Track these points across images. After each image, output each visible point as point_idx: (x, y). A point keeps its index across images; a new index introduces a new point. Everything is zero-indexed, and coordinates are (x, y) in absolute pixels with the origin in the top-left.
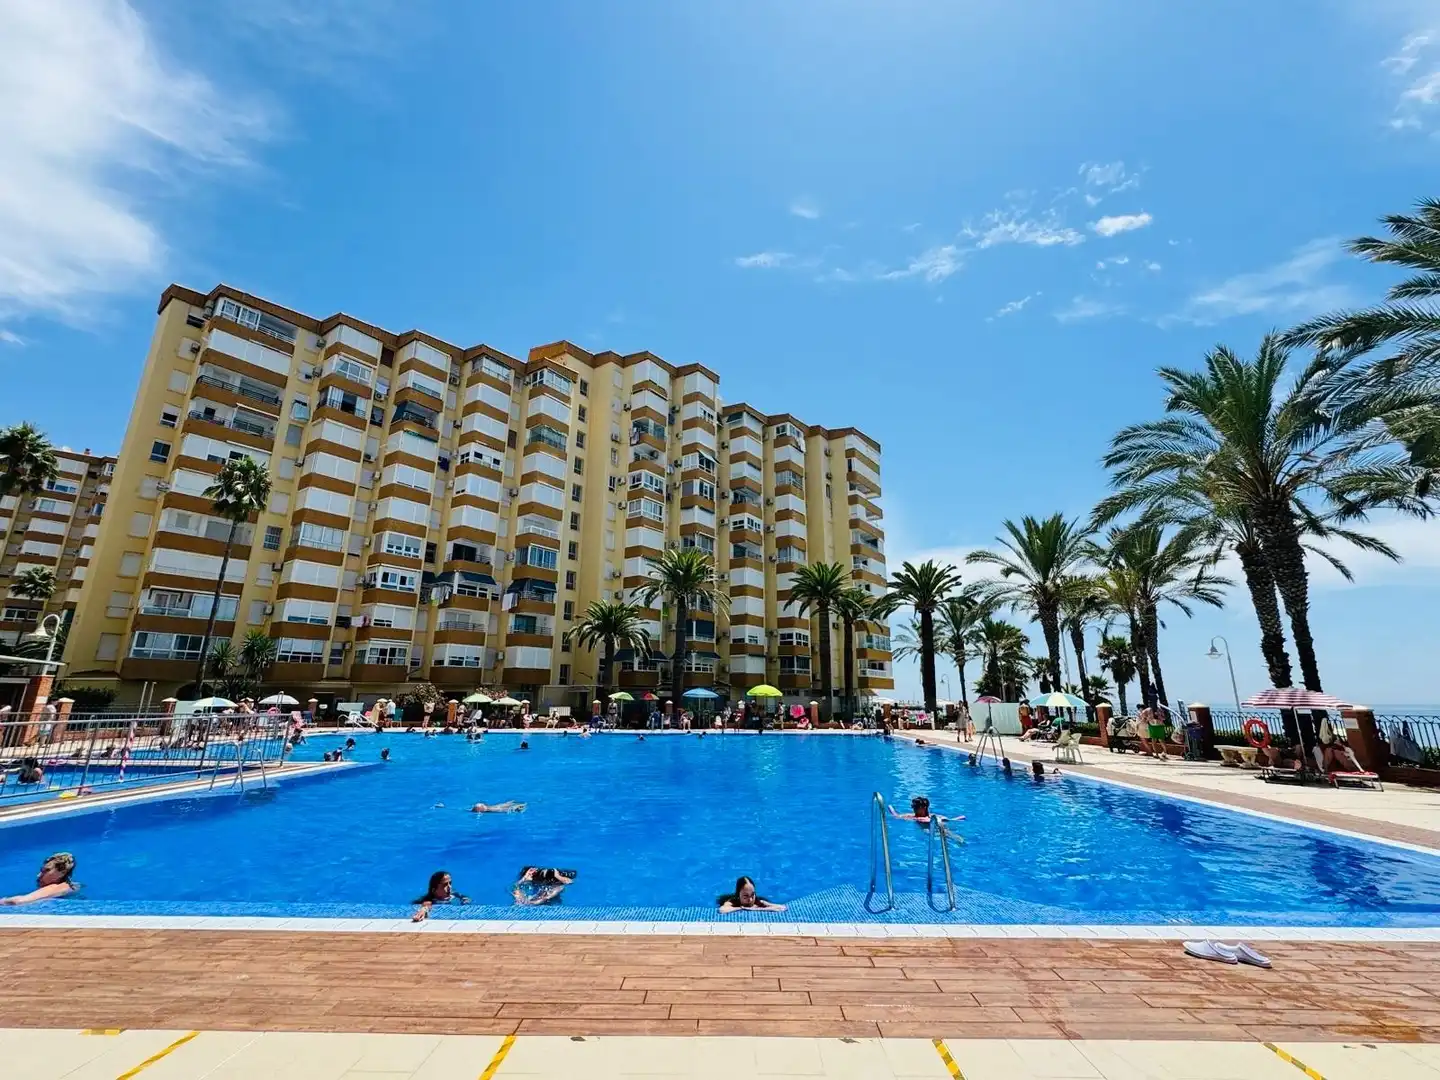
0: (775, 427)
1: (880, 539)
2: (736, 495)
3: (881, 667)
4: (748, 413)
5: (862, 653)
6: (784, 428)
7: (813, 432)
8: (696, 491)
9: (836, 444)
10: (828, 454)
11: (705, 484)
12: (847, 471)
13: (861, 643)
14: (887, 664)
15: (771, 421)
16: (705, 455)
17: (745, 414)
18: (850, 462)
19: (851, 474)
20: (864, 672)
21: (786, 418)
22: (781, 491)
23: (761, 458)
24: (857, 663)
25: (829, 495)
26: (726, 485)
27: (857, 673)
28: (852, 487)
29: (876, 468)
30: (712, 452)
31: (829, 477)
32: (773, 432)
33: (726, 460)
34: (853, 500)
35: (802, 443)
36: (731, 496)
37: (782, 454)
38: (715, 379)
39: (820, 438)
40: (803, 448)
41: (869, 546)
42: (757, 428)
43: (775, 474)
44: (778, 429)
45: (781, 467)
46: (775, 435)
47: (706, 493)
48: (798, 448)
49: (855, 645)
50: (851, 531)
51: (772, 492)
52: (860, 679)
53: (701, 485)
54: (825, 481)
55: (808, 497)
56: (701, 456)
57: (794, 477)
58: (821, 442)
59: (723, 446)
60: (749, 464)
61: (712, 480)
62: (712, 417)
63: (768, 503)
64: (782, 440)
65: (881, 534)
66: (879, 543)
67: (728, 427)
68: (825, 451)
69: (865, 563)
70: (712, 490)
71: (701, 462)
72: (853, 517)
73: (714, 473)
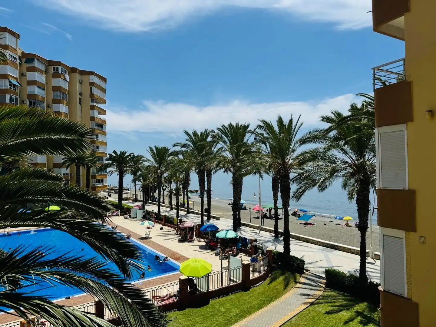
0: (52, 67)
1: (104, 125)
2: (30, 103)
3: (102, 181)
4: (38, 60)
5: (94, 177)
6: (58, 69)
7: (73, 70)
8: (8, 100)
9: (85, 77)
10: (80, 82)
11: (13, 97)
12: (90, 92)
13: (93, 173)
14: (105, 180)
15: (50, 63)
16: (12, 81)
17: (36, 60)
18: (91, 88)
19: (92, 95)
20: (94, 185)
21: (59, 63)
22: (56, 101)
23: (44, 83)
24: (92, 181)
25: (80, 104)
26: (25, 97)
27: (91, 185)
28: (92, 101)
29: (104, 90)
30: (16, 79)
31: (81, 94)
32: (51, 70)
33: (24, 84)
34: (93, 108)
35: (67, 77)
36: (28, 103)
37: (57, 82)
38: (17, 36)
39: (77, 74)
40: (68, 80)
41: (100, 129)
42: (42, 67)
43: (53, 92)
44: (54, 68)
45: (56, 89)
46: (53, 71)
47: (13, 101)
48: (65, 80)
49: (91, 174)
50: (91, 122)
51: (51, 101)
52: (92, 188)
53: (11, 97)
54: (78, 96)
55: (70, 105)
56: (10, 82)
57: (63, 94)
58: (77, 76)
59: (22, 75)
60: (38, 87)
61: (16, 94)
62: (16, 59)
63: (48, 106)
64: (56, 75)
65: (105, 122)
66: (104, 126)
67: (25, 65)
68: (79, 81)
69: (97, 136)
70: (16, 99)
71: (10, 85)
72: (92, 115)
73: (18, 90)
